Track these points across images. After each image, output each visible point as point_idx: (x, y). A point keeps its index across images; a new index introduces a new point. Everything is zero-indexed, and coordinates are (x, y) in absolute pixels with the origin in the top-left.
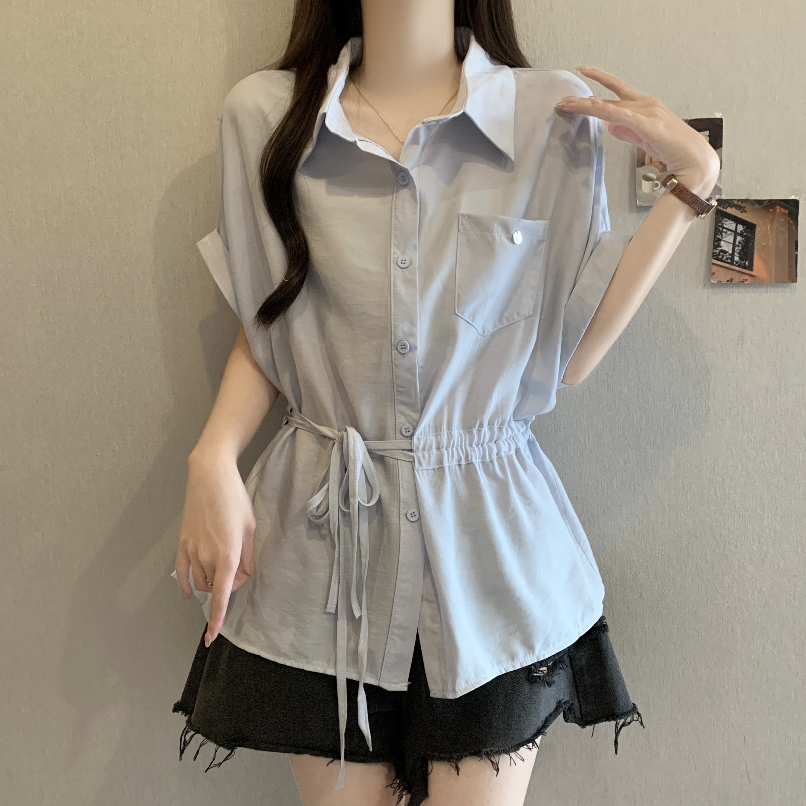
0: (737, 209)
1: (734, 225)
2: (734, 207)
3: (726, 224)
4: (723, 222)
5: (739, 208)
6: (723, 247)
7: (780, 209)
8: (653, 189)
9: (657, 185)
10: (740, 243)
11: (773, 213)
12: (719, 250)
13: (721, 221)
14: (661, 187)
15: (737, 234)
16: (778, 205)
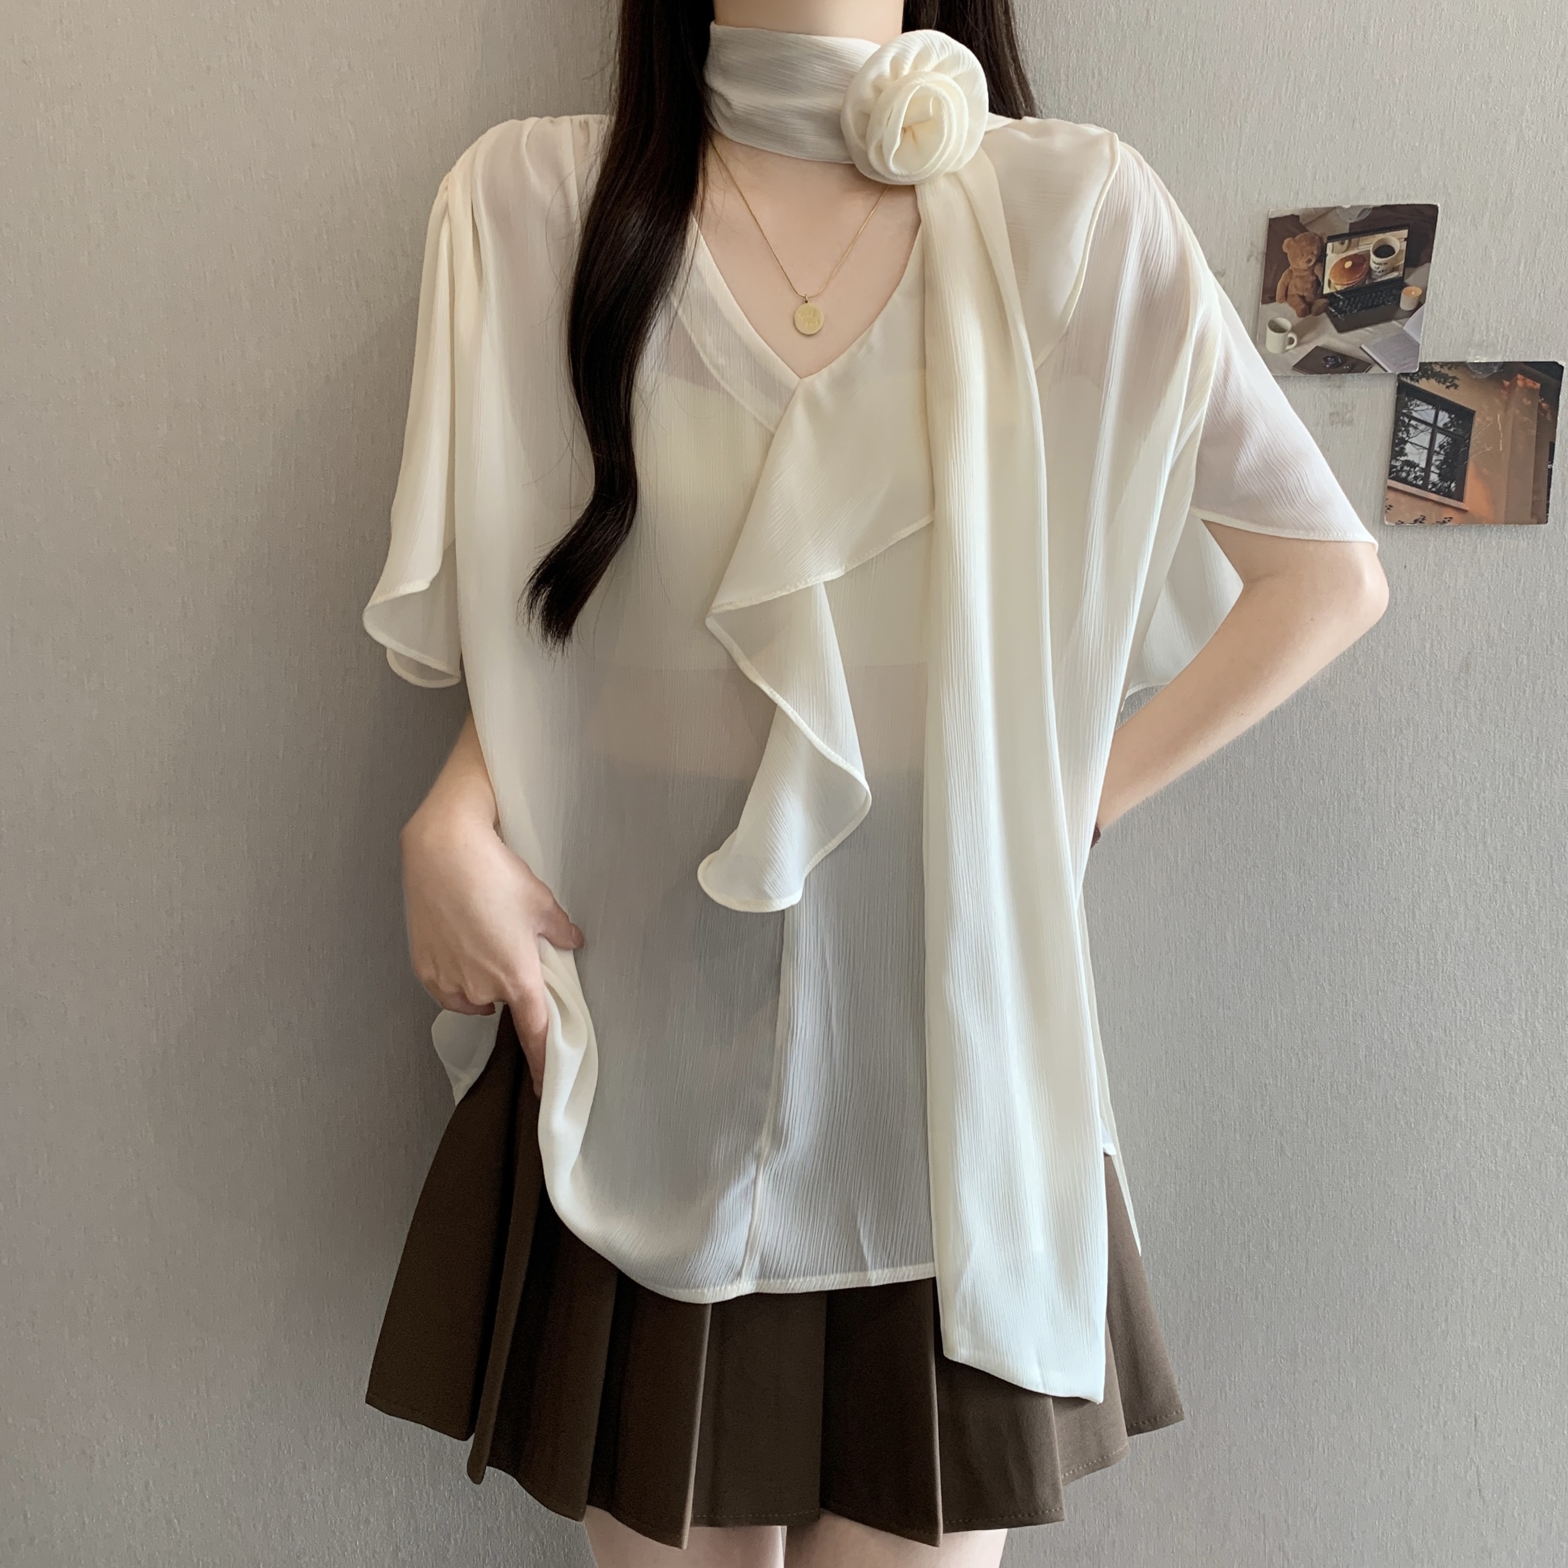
0: (1439, 382)
1: (1433, 412)
2: (1433, 378)
3: (1416, 411)
5: (1442, 380)
6: (1409, 455)
7: (1523, 380)
8: (1284, 347)
9: (1291, 341)
10: (1441, 447)
11: (1511, 389)
12: (1402, 461)
13: (1407, 404)
14: (1299, 344)
15: (1436, 430)
16: (1520, 374)
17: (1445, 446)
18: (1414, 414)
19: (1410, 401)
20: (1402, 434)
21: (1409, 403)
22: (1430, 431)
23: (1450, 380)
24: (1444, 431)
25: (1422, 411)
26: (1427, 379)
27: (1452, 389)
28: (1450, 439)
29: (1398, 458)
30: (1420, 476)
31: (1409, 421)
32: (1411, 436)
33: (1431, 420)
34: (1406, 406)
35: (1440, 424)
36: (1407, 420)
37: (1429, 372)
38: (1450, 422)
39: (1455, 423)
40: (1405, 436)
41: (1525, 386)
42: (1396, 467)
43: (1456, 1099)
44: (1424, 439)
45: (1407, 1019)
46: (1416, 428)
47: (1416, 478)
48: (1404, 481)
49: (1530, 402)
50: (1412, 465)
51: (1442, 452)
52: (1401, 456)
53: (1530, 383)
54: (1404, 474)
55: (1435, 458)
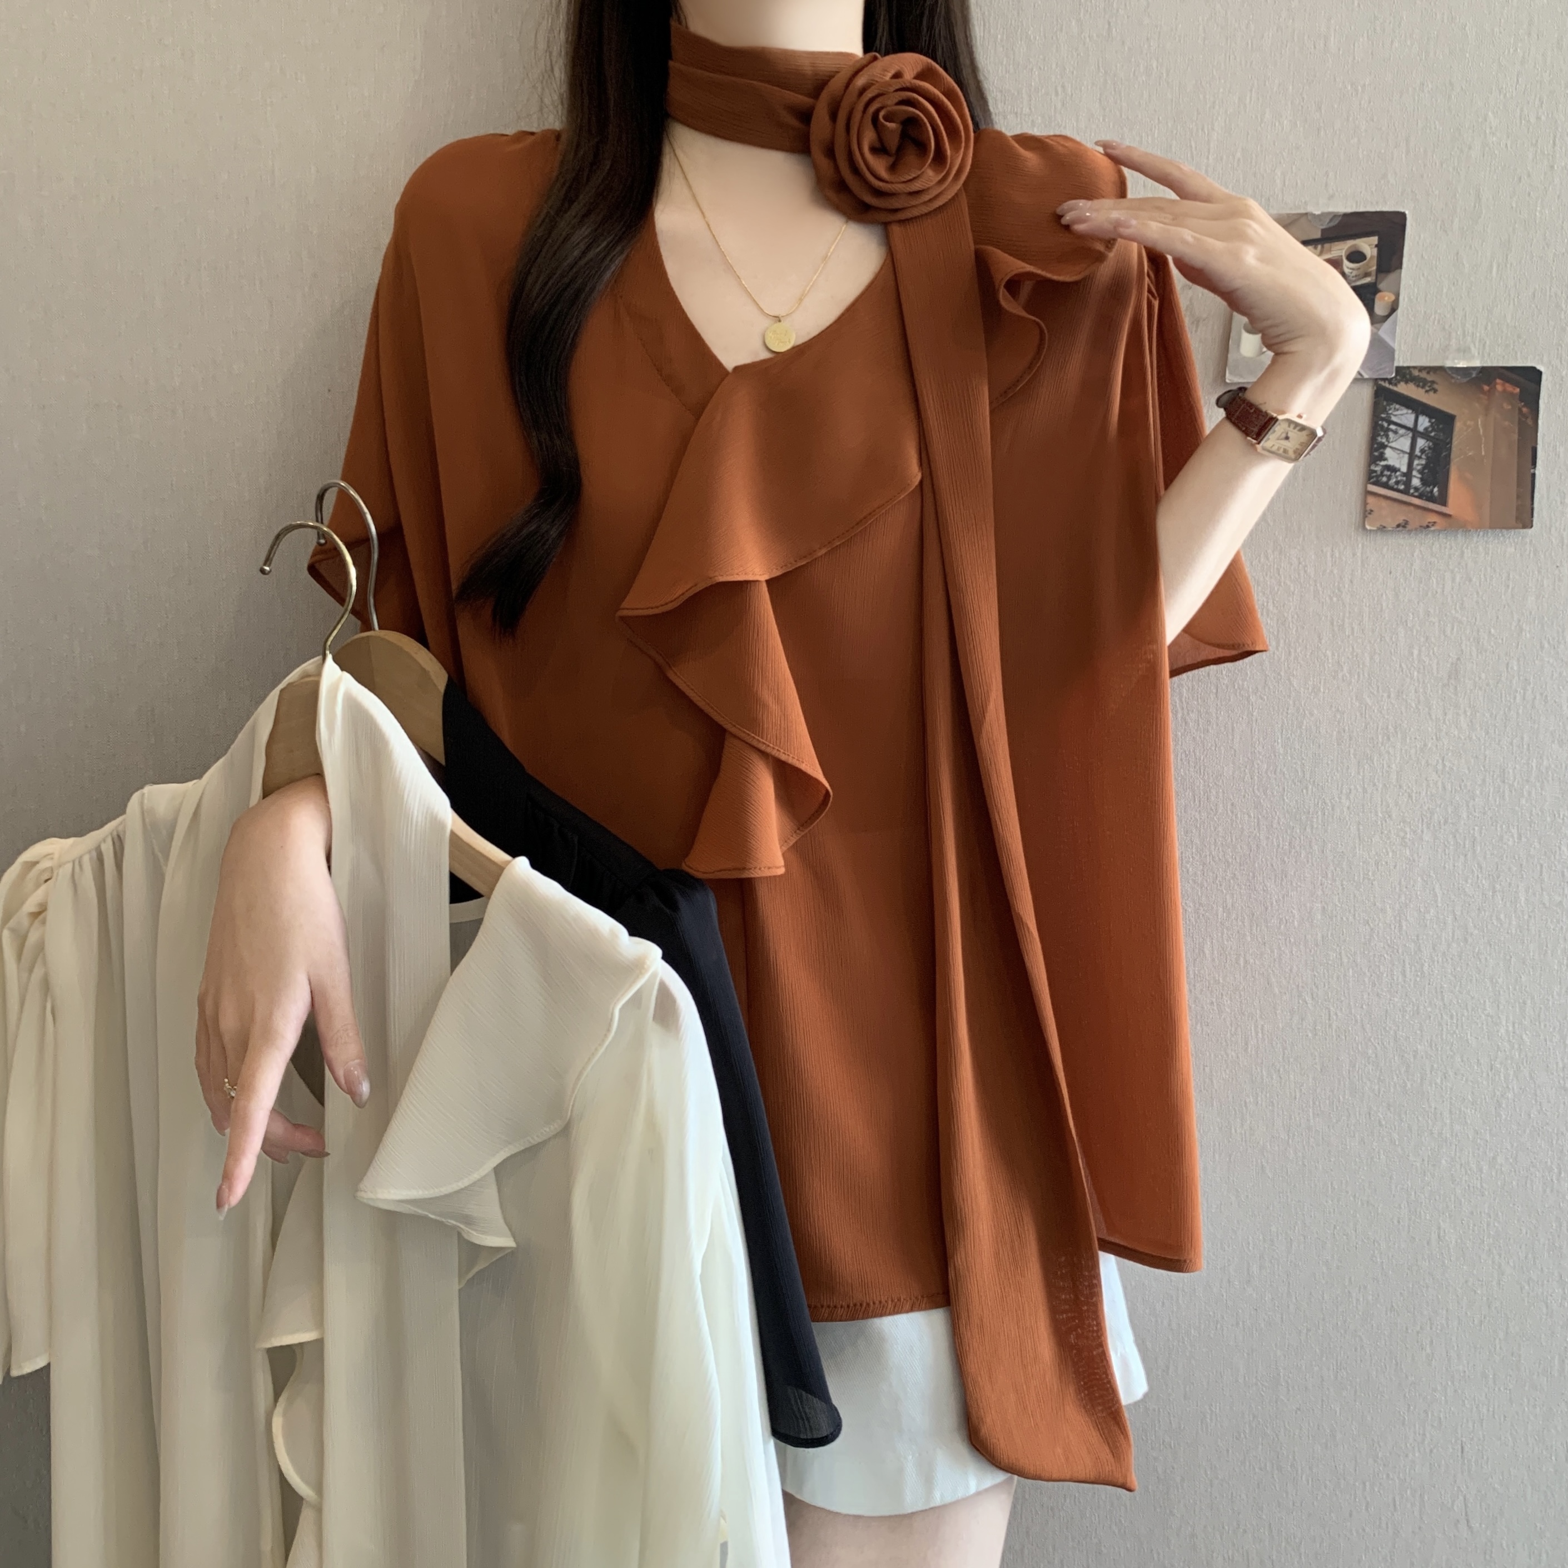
0: (1418, 386)
1: (1412, 417)
2: (1411, 381)
3: (1395, 415)
4: (1390, 412)
5: (1421, 384)
6: (1389, 459)
7: (1503, 385)
10: (1422, 451)
11: (1490, 393)
12: (1383, 466)
13: (1385, 408)
15: (1417, 435)
16: (1500, 378)
17: (1425, 451)
18: (1394, 419)
19: (1388, 405)
20: (1381, 439)
21: (1388, 408)
22: (1411, 435)
23: (1429, 384)
24: (1425, 435)
25: (1402, 415)
26: (1407, 383)
27: (1431, 393)
28: (1431, 444)
29: (1378, 462)
30: (1401, 480)
31: (1389, 425)
32: (1391, 440)
33: (1411, 424)
34: (1384, 410)
35: (1421, 428)
36: (1385, 425)
37: (1407, 376)
38: (1432, 426)
39: (1436, 427)
40: (1384, 440)
41: (1504, 391)
42: (1375, 472)
43: (1441, 1114)
44: (1405, 443)
45: (1392, 1032)
46: (1395, 432)
47: (1397, 483)
48: (1386, 486)
49: (1510, 407)
50: (1393, 469)
51: (1423, 456)
52: (1381, 461)
53: (1509, 388)
54: (1384, 479)
55: (1416, 462)
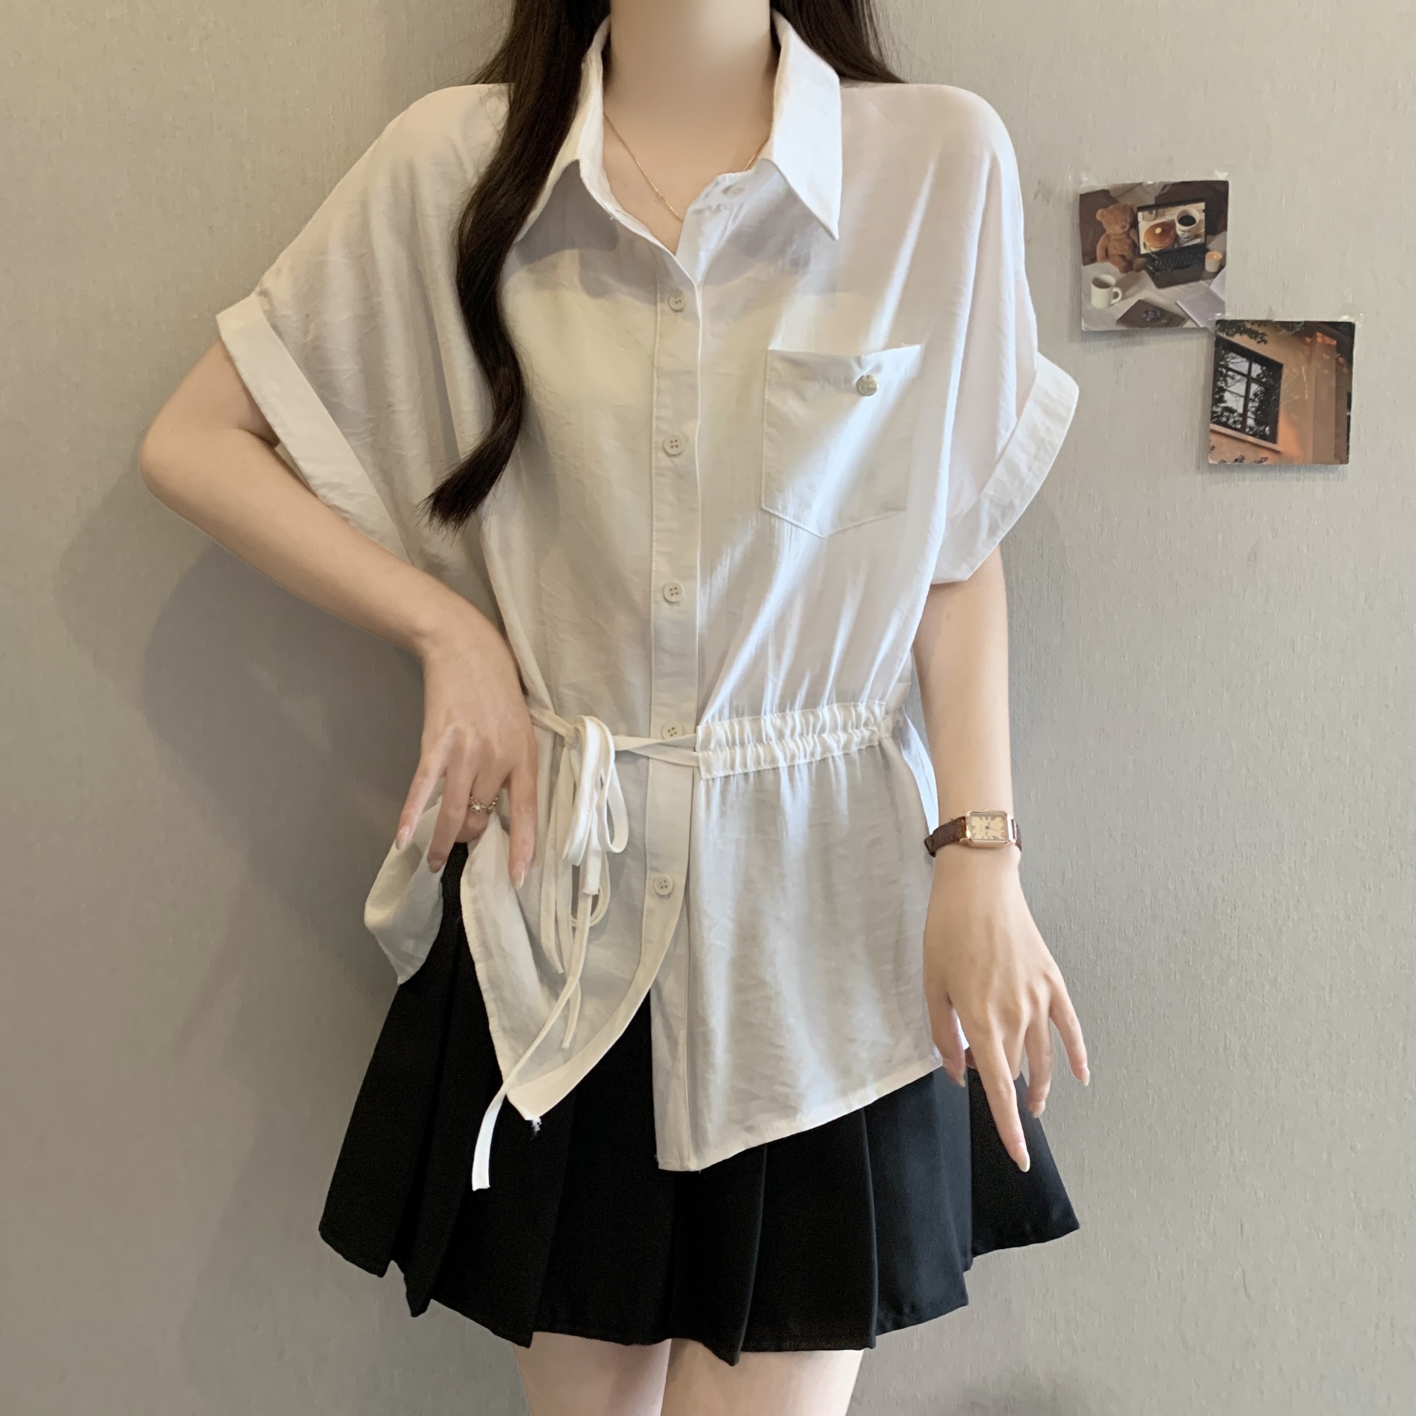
0: (1251, 337)
1: (1246, 364)
2: (1246, 333)
3: (1232, 363)
5: (1253, 336)
6: (1228, 402)
7: (1322, 337)
8: (1109, 301)
9: (1116, 295)
10: (1256, 395)
11: (1312, 345)
12: (1223, 408)
13: (1223, 356)
14: (1123, 298)
15: (1251, 380)
16: (1319, 332)
17: (1258, 395)
18: (1231, 366)
19: (1226, 353)
20: (1221, 383)
21: (1226, 356)
22: (1245, 380)
23: (1260, 336)
24: (1257, 380)
25: (1238, 363)
26: (1241, 334)
27: (1262, 344)
28: (1263, 389)
29: (1219, 404)
30: (1238, 421)
31: (1227, 372)
32: (1229, 385)
33: (1245, 371)
34: (1223, 359)
35: (1254, 375)
36: (1224, 371)
37: (1242, 329)
38: (1263, 372)
39: (1267, 374)
40: (1224, 385)
41: (1324, 343)
42: (1216, 412)
44: (1241, 388)
46: (1232, 378)
47: (1235, 422)
48: (1226, 425)
49: (1328, 358)
50: (1231, 411)
51: (1258, 399)
52: (1221, 403)
53: (1328, 340)
54: (1224, 419)
55: (1251, 405)
